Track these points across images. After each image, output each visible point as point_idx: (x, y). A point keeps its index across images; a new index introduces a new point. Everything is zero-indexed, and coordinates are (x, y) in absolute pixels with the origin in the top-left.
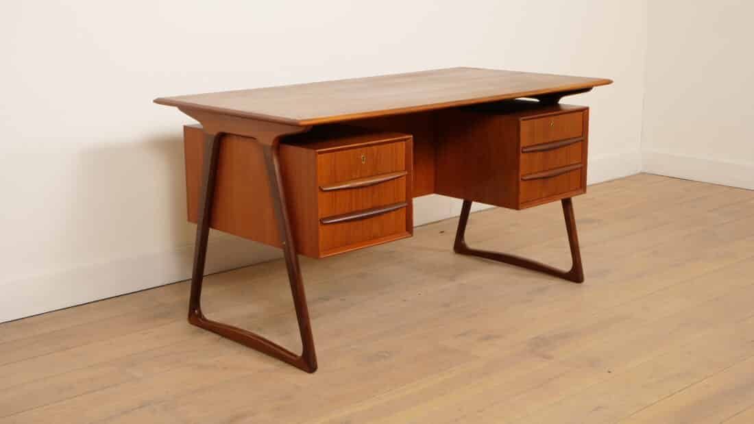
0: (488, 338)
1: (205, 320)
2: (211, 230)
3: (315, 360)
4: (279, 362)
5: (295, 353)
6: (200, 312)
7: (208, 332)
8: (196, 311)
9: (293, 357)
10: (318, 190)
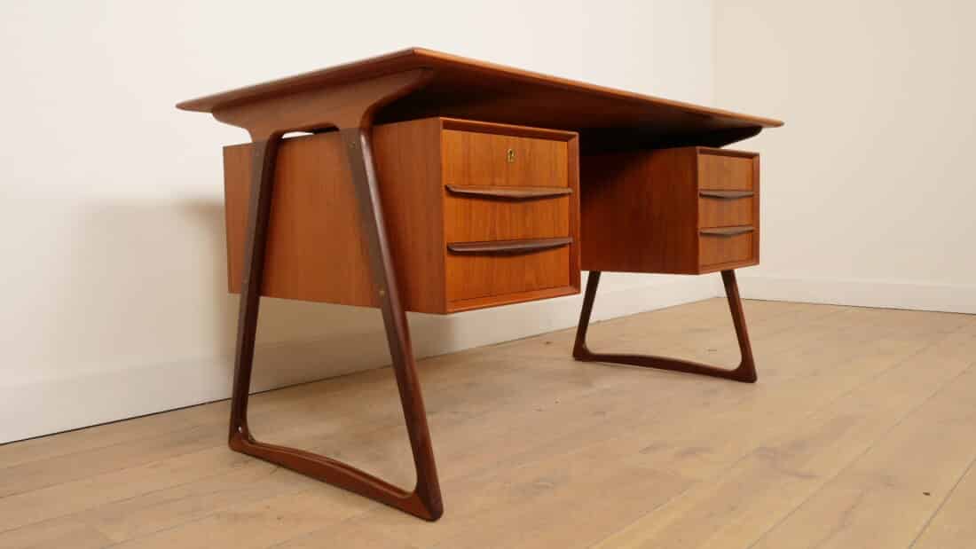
0: (691, 452)
1: (252, 442)
2: (263, 299)
3: (439, 499)
4: (374, 505)
5: (403, 488)
6: (246, 429)
7: (257, 461)
8: (240, 429)
9: (399, 496)
10: (444, 192)
